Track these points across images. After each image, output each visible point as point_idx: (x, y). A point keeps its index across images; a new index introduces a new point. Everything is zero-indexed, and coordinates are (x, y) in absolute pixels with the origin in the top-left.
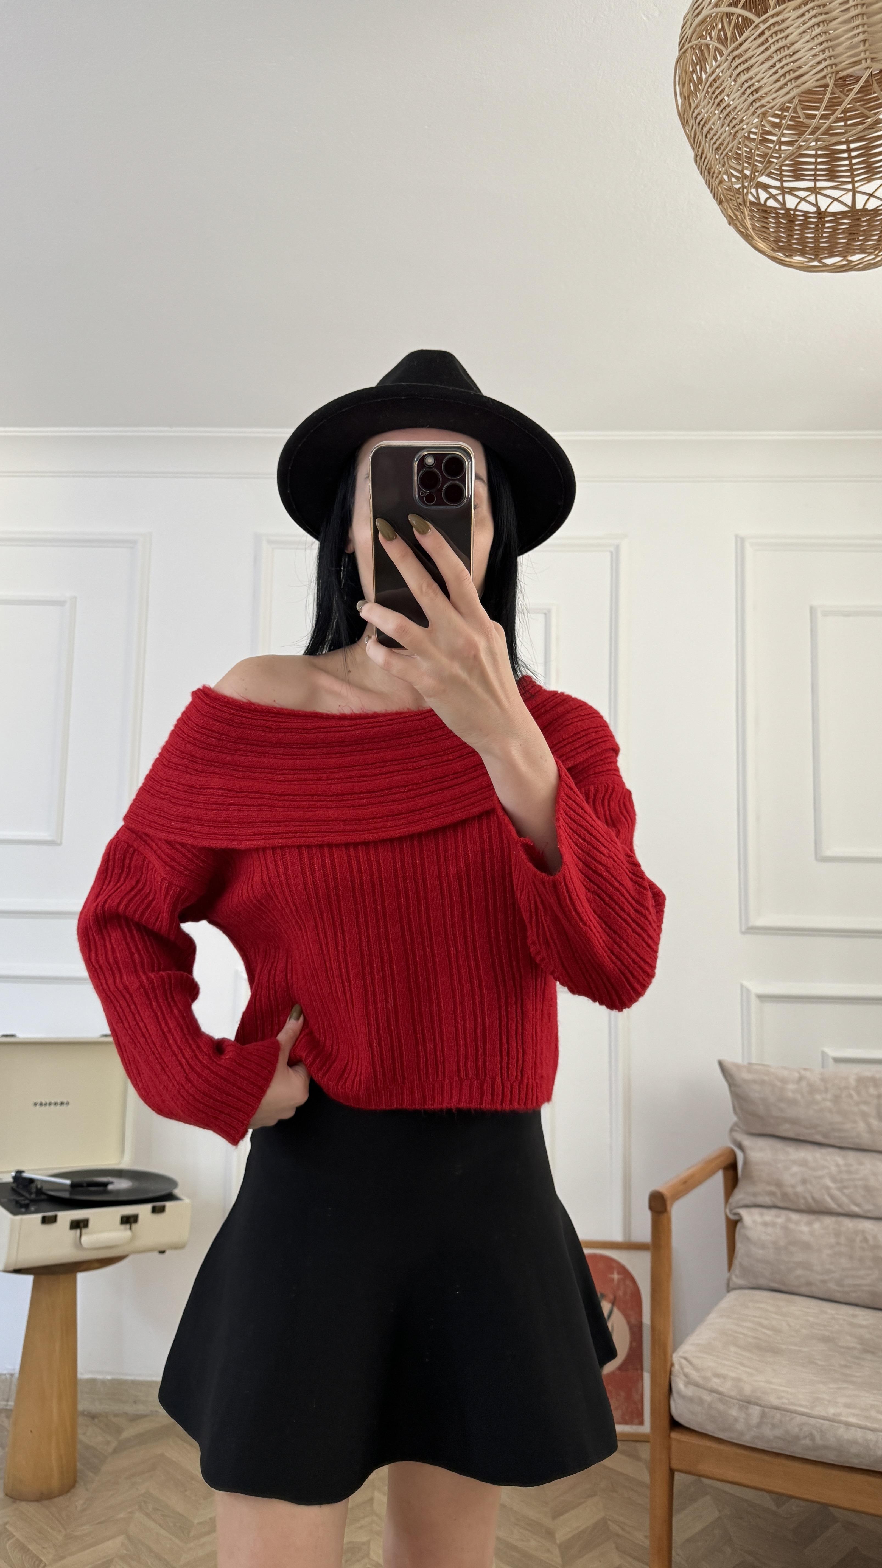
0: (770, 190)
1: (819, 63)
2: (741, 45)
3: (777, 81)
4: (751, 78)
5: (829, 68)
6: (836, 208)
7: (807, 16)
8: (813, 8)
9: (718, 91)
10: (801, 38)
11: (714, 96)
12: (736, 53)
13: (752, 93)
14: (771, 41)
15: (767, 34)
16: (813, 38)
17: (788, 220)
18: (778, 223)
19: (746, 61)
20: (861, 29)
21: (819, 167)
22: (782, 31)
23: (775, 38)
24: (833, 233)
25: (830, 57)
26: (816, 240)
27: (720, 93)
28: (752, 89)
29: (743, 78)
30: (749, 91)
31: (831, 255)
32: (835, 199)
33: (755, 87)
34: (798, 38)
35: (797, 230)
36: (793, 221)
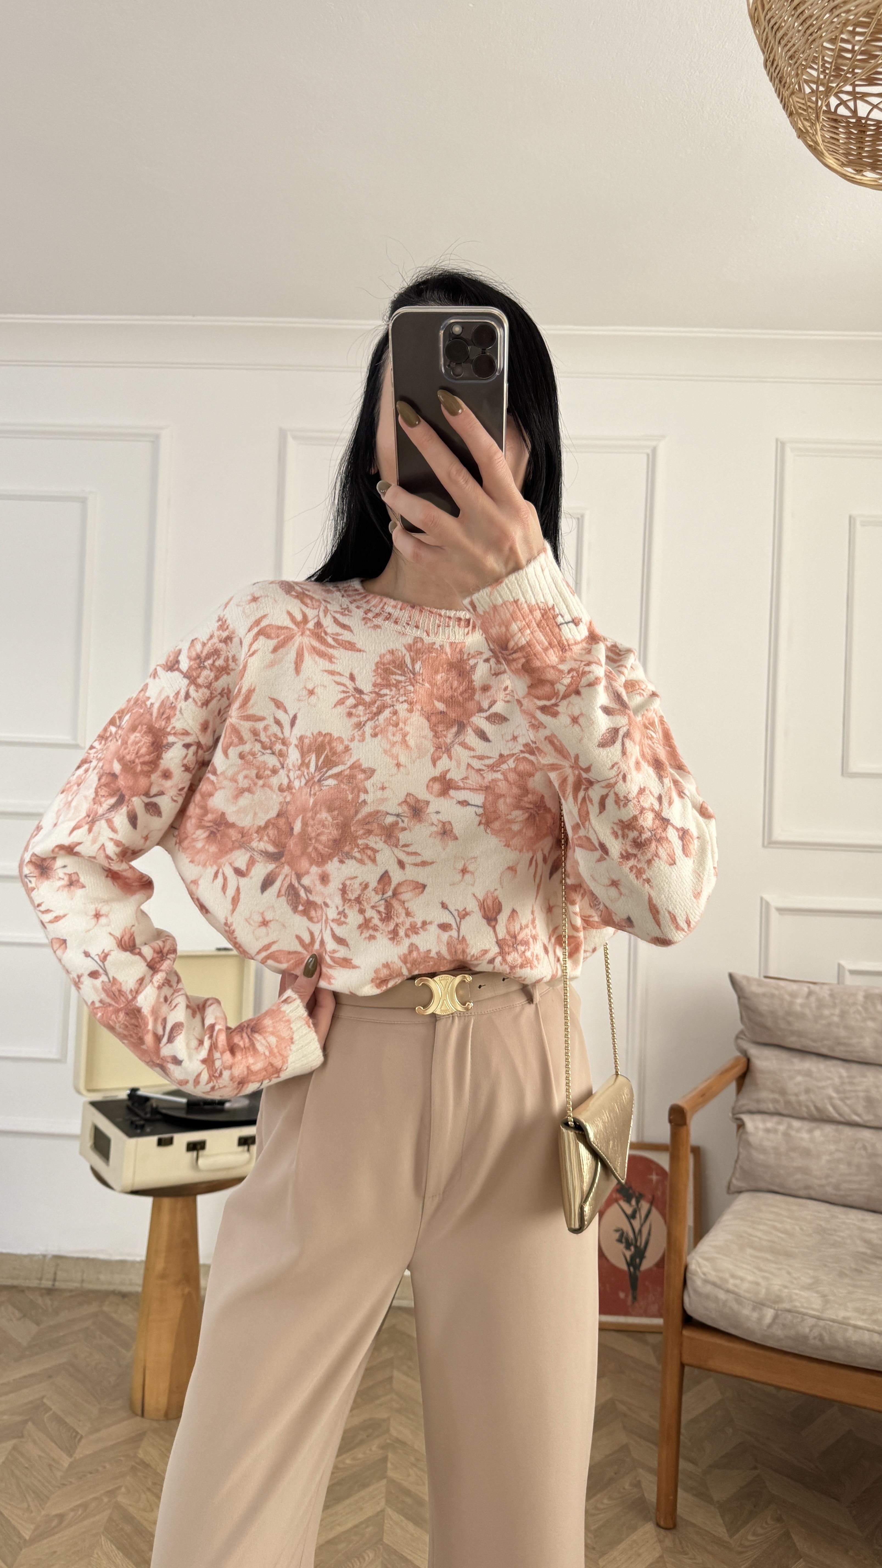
0: (841, 95)
17: (860, 131)
18: (848, 133)
35: (869, 141)
36: (864, 132)
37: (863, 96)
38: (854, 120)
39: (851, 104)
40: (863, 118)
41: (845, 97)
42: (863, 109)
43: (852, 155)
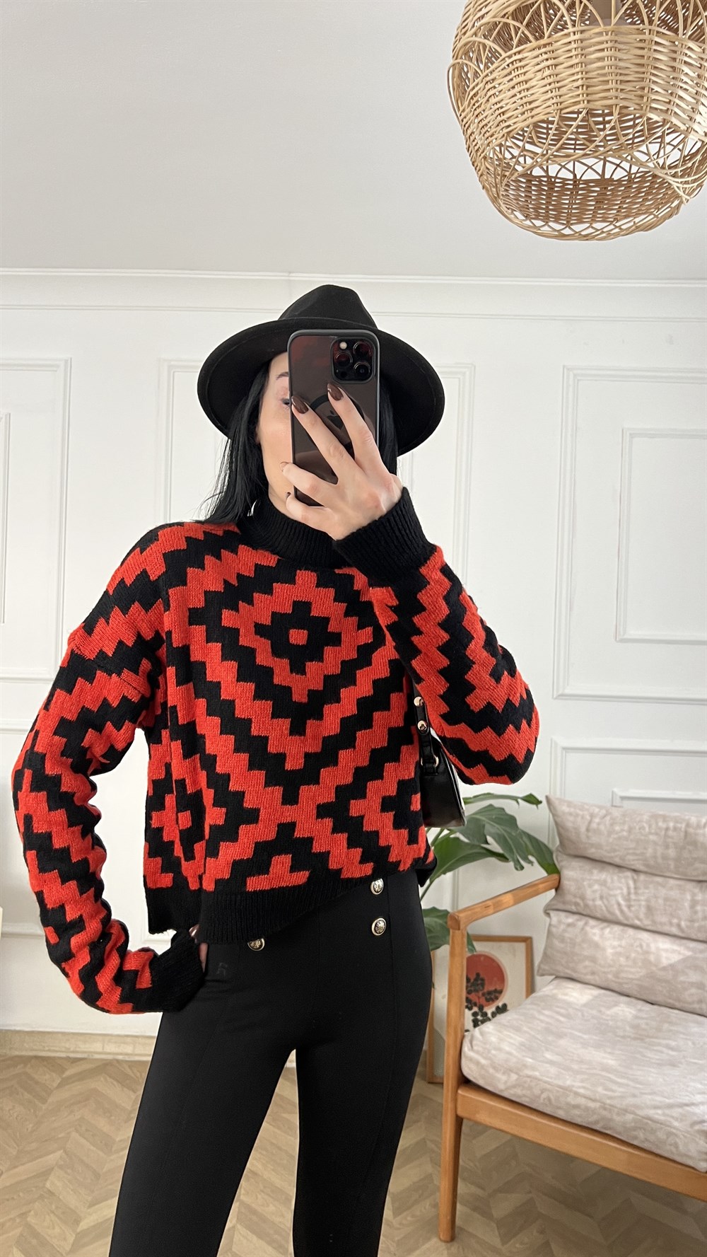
1: (549, 99)
4: (500, 102)
6: (589, 175)
7: (540, 58)
8: (546, 53)
9: (477, 105)
10: (535, 76)
11: (474, 107)
12: (488, 79)
13: (500, 114)
14: (513, 74)
16: (544, 79)
20: (580, 76)
22: (522, 67)
23: (517, 73)
24: (583, 200)
25: (556, 96)
26: (570, 206)
28: (501, 111)
29: (493, 100)
30: (497, 112)
31: (580, 221)
32: (590, 167)
34: (533, 75)
35: (555, 196)
36: (552, 188)
43: (543, 209)
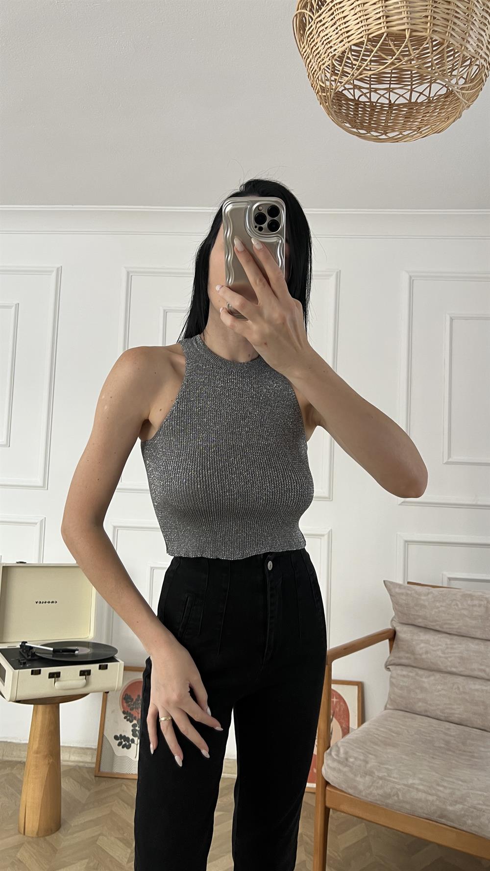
0: (361, 90)
1: (360, 28)
2: (320, 15)
3: (339, 36)
4: (327, 35)
5: (364, 31)
6: (401, 101)
9: (312, 40)
10: (350, 13)
11: (310, 43)
12: (319, 19)
13: (327, 44)
15: (334, 9)
16: (356, 14)
17: (371, 109)
18: (364, 110)
19: (324, 24)
20: (381, 9)
21: (393, 75)
22: (341, 8)
23: (337, 12)
24: (396, 117)
25: (365, 25)
26: (387, 121)
27: (313, 42)
28: (327, 41)
29: (322, 34)
30: (325, 43)
31: (393, 131)
32: (402, 96)
33: (329, 40)
34: (348, 13)
35: (376, 115)
36: (374, 110)
37: (376, 90)
38: (369, 104)
39: (368, 95)
40: (374, 102)
41: (365, 91)
42: (374, 97)
43: (366, 123)
